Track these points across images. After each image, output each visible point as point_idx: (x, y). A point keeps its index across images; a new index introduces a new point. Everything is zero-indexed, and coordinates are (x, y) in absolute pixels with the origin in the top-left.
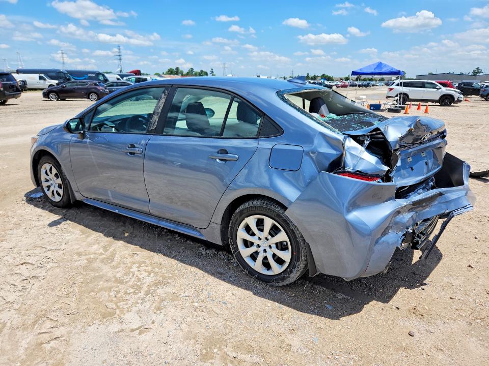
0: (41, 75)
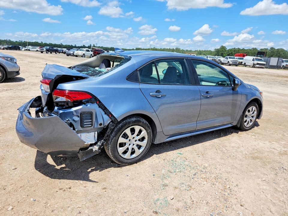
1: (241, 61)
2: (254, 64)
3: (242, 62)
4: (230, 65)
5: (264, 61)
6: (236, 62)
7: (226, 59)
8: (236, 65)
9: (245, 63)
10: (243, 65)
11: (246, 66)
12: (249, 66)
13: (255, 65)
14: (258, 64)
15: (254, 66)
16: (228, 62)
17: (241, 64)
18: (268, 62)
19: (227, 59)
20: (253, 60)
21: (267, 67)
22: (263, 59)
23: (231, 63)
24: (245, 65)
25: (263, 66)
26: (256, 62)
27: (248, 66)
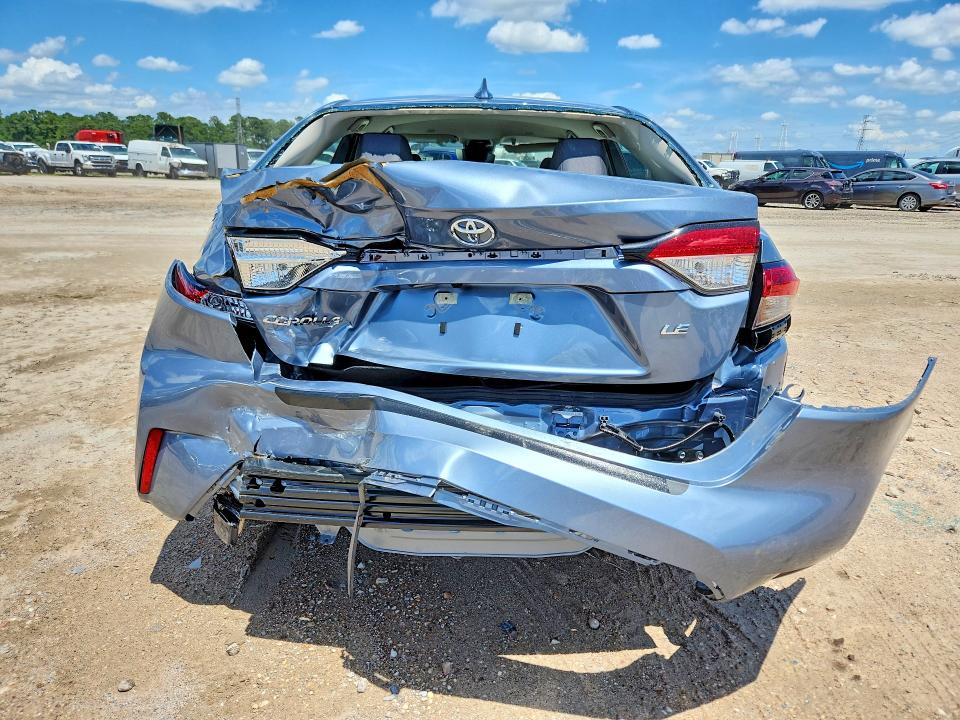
0: (769, 162)
1: (119, 157)
2: (172, 167)
3: (124, 163)
4: (85, 173)
5: (200, 157)
6: (105, 161)
7: (64, 153)
8: (111, 174)
9: (138, 165)
10: (130, 171)
11: (145, 176)
12: (156, 173)
13: (178, 169)
14: (185, 166)
15: (173, 174)
16: (77, 161)
17: (122, 167)
18: (211, 158)
19: (68, 151)
20: (165, 152)
21: (213, 174)
22: (193, 151)
23: (88, 164)
24: (139, 171)
25: (202, 174)
26: (176, 160)
27: (153, 175)
